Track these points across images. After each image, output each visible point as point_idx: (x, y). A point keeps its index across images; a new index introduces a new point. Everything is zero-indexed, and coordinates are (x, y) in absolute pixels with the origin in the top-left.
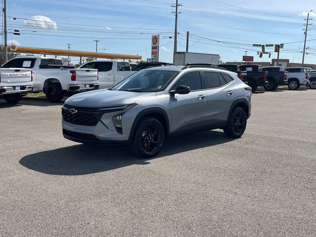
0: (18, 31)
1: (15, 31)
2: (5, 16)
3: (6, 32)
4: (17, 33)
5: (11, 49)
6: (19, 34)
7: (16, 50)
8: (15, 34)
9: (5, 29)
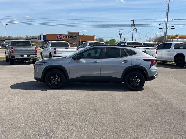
0: (174, 27)
1: (172, 27)
2: (167, 19)
3: (167, 28)
4: (173, 28)
5: (176, 37)
6: (174, 28)
7: (178, 37)
8: (172, 28)
9: (167, 26)
